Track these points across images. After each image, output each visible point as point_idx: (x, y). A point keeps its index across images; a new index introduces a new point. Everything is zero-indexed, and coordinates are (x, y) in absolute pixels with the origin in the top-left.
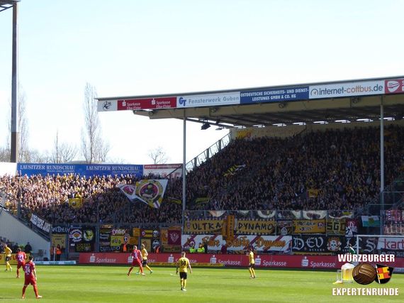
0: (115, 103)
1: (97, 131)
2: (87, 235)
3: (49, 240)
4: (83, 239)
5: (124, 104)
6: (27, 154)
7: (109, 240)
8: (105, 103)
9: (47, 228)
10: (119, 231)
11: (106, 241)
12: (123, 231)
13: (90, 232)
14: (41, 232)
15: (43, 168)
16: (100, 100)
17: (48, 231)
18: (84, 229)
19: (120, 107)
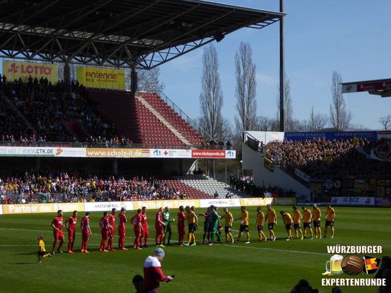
0: (355, 87)
1: (342, 106)
2: (337, 184)
3: (309, 187)
4: (333, 186)
5: (361, 86)
6: (292, 124)
7: (353, 187)
8: (348, 87)
9: (307, 178)
10: (360, 181)
11: (351, 188)
12: (363, 181)
13: (338, 182)
14: (302, 182)
15: (303, 135)
16: (344, 84)
17: (308, 181)
18: (334, 180)
19: (359, 90)
